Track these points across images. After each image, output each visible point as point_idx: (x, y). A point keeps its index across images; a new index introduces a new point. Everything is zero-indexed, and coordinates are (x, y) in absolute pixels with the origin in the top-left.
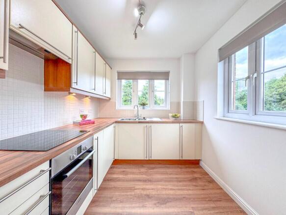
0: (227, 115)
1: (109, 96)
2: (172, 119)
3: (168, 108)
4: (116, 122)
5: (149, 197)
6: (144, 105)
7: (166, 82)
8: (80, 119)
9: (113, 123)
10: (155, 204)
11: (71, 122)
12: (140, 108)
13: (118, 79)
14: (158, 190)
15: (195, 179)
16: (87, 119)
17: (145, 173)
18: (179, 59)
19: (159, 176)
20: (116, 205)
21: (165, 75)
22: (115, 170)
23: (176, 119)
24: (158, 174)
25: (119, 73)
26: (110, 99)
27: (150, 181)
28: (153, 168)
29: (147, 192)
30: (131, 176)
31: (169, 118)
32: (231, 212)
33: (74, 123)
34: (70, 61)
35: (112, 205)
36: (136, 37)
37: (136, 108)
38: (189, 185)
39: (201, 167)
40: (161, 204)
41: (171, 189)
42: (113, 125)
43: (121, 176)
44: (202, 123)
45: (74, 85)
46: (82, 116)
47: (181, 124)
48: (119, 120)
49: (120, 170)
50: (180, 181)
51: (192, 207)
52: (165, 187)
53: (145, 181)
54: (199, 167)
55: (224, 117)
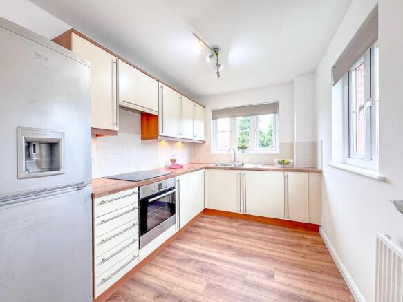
0: (348, 160)
1: (203, 140)
2: (278, 166)
3: (277, 151)
4: (206, 168)
5: (229, 247)
6: (243, 148)
7: (275, 116)
8: (170, 163)
9: (202, 169)
10: (234, 254)
11: (162, 165)
12: (239, 152)
13: (213, 119)
14: (243, 244)
15: (300, 246)
16: (176, 163)
17: (237, 228)
18: (292, 83)
19: (251, 233)
20: (196, 246)
21: (273, 108)
22: (204, 219)
23: (285, 167)
24: (252, 230)
25: (213, 112)
26: (204, 142)
27: (238, 235)
28: (247, 225)
29: (230, 244)
30: (218, 227)
31: (273, 165)
32: (327, 286)
33: (165, 167)
34: (157, 114)
35: (193, 245)
36: (218, 76)
37: (232, 152)
38: (285, 250)
39: (320, 235)
40: (240, 256)
41: (259, 248)
42: (202, 171)
43: (208, 225)
44: (321, 172)
45: (160, 133)
46: (171, 160)
47: (286, 173)
48: (212, 165)
49: (209, 220)
50: (276, 243)
51: (275, 268)
52: (253, 244)
53: (232, 234)
54: (315, 235)
55: (344, 163)
